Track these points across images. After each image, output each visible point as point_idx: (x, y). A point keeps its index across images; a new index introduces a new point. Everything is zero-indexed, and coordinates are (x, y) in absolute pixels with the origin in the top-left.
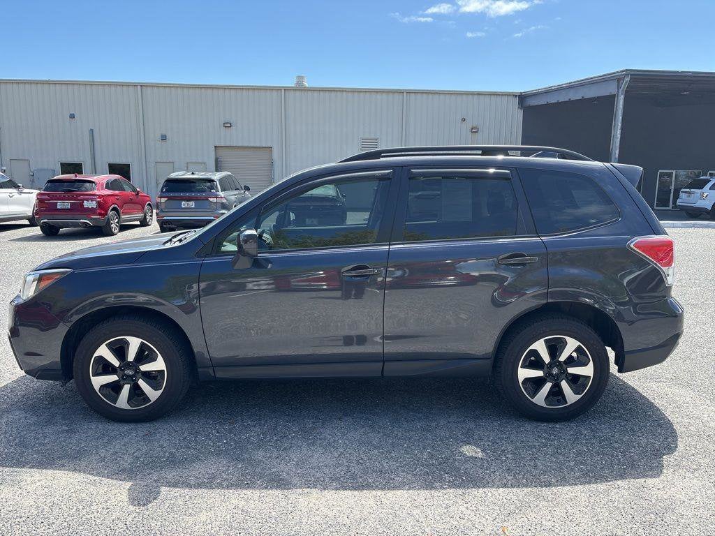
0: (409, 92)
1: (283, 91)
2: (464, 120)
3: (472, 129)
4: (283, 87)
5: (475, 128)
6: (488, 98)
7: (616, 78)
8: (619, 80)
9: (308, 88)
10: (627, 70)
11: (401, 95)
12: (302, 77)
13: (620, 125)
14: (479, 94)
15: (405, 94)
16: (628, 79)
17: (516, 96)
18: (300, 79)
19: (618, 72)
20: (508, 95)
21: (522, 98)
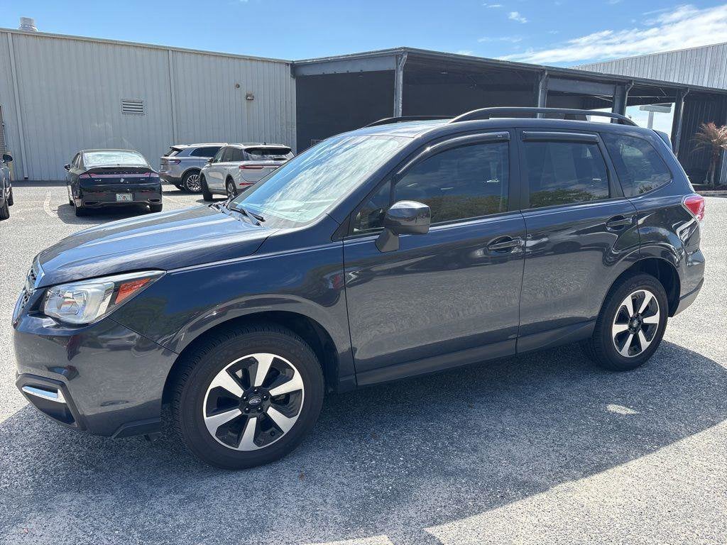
0: (175, 51)
1: (10, 35)
2: (238, 86)
3: (247, 96)
4: (11, 30)
5: (250, 95)
6: (260, 64)
7: (395, 54)
8: (397, 57)
9: (37, 33)
10: (405, 48)
11: (166, 53)
12: (30, 20)
13: (401, 99)
14: (251, 59)
15: (170, 52)
16: (406, 56)
17: (288, 64)
18: (27, 22)
19: (396, 49)
20: (280, 62)
21: (295, 67)
